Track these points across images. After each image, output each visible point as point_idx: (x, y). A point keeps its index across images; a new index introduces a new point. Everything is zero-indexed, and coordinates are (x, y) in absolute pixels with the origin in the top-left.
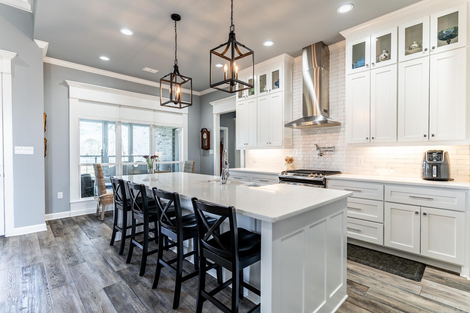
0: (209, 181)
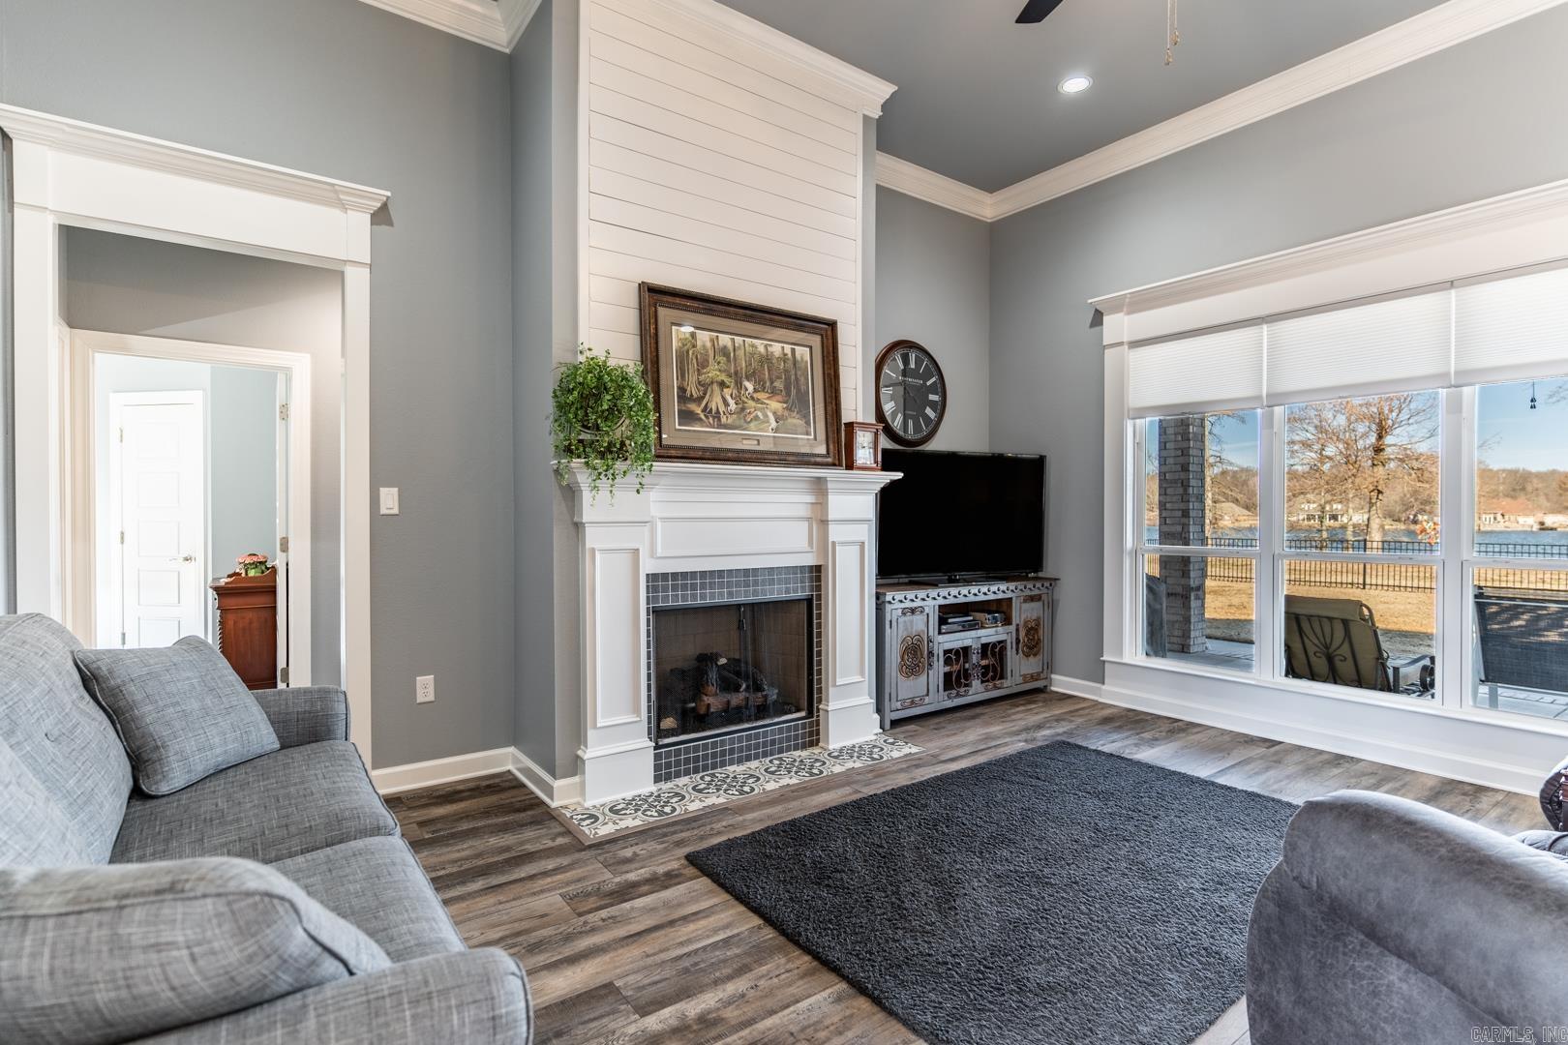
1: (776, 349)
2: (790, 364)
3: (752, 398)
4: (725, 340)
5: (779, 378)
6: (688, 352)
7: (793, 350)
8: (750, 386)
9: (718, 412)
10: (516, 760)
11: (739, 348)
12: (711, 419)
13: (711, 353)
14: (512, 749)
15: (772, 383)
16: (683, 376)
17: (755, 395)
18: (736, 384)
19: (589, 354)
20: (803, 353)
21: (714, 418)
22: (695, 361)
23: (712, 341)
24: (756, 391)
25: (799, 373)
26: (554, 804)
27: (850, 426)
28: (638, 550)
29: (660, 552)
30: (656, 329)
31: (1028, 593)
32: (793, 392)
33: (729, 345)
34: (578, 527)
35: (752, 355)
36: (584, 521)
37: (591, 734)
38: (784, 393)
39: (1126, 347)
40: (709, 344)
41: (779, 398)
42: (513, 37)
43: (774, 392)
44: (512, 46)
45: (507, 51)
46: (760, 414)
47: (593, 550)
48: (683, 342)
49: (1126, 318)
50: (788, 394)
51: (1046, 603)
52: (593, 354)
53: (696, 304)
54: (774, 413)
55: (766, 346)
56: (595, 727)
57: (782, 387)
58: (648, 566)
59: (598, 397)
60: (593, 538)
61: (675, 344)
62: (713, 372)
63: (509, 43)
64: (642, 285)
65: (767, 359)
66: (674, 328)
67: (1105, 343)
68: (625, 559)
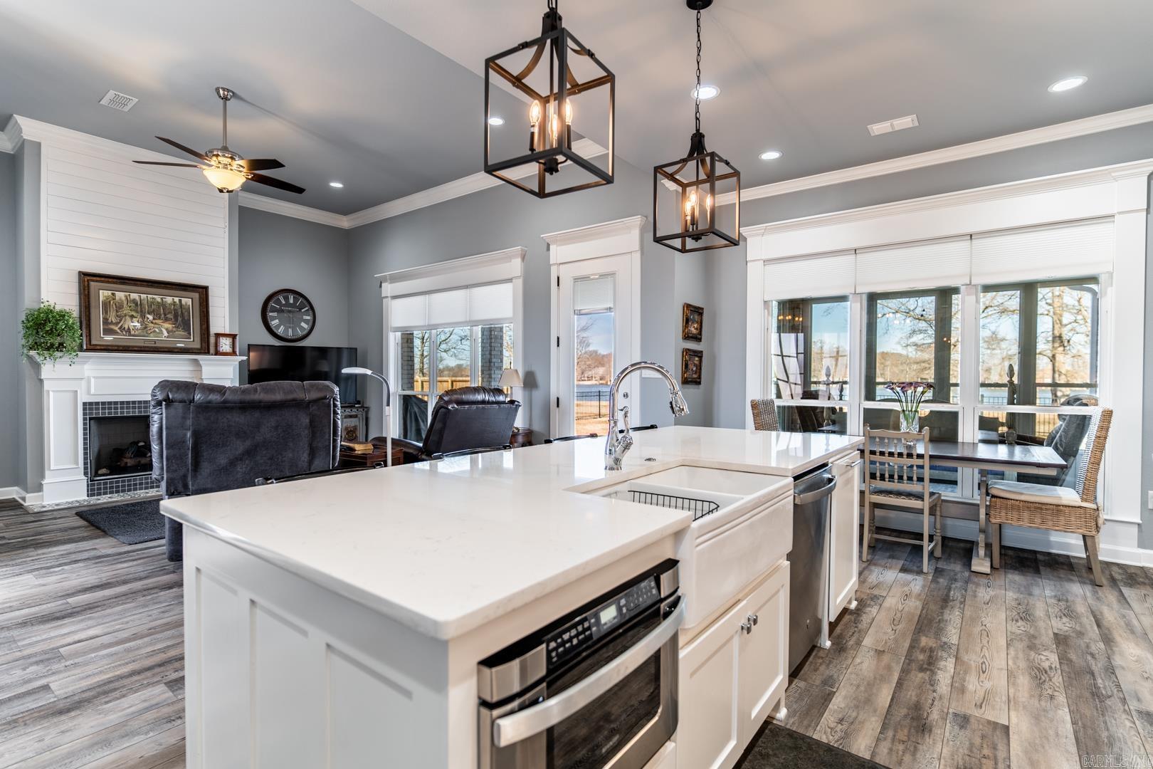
0: (649, 460)
1: (169, 300)
2: (178, 306)
3: (152, 323)
4: (134, 296)
5: (169, 313)
6: (110, 302)
7: (180, 301)
8: (151, 317)
9: (129, 329)
10: (18, 493)
11: (144, 300)
12: (124, 333)
13: (125, 303)
14: (16, 488)
15: (165, 315)
16: (106, 313)
17: (154, 321)
18: (141, 316)
19: (47, 304)
20: (187, 301)
21: (126, 332)
22: (114, 306)
23: (126, 297)
24: (154, 319)
25: (184, 311)
26: (25, 504)
27: (218, 335)
28: (76, 391)
29: (93, 391)
30: (89, 292)
31: (347, 413)
32: (180, 319)
33: (137, 298)
34: (41, 381)
35: (152, 303)
36: (42, 378)
37: (47, 473)
38: (173, 320)
39: (390, 299)
40: (124, 298)
41: (171, 322)
42: (15, 147)
43: (166, 320)
44: (15, 151)
45: (12, 153)
46: (157, 330)
47: (48, 391)
48: (107, 298)
49: (389, 285)
50: (176, 320)
51: (361, 418)
52: (49, 303)
53: (115, 280)
54: (167, 329)
55: (162, 299)
56: (49, 469)
57: (172, 317)
58: (83, 398)
59: (44, 325)
60: (47, 385)
61: (101, 299)
62: (126, 310)
63: (13, 150)
64: (80, 272)
65: (163, 304)
66: (101, 291)
67: (383, 296)
68: (69, 396)
